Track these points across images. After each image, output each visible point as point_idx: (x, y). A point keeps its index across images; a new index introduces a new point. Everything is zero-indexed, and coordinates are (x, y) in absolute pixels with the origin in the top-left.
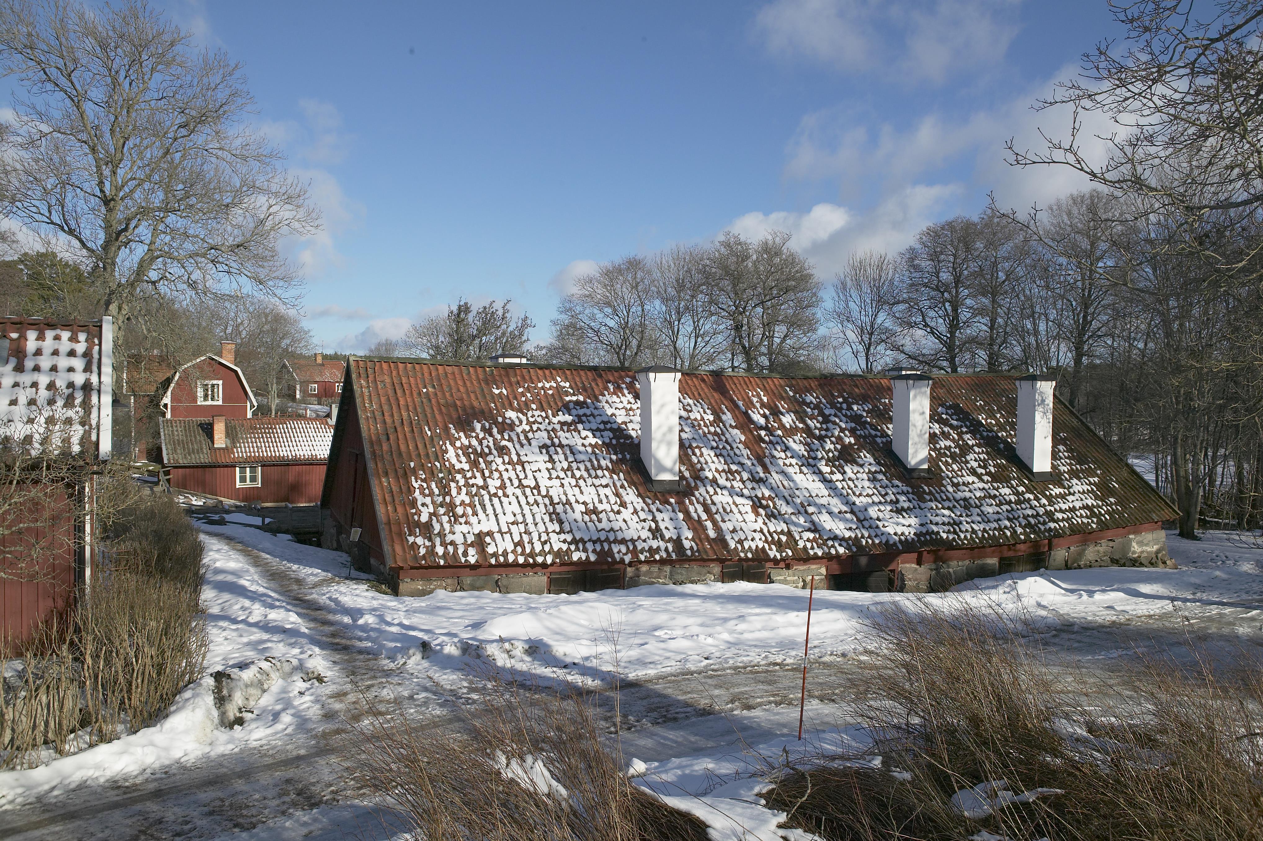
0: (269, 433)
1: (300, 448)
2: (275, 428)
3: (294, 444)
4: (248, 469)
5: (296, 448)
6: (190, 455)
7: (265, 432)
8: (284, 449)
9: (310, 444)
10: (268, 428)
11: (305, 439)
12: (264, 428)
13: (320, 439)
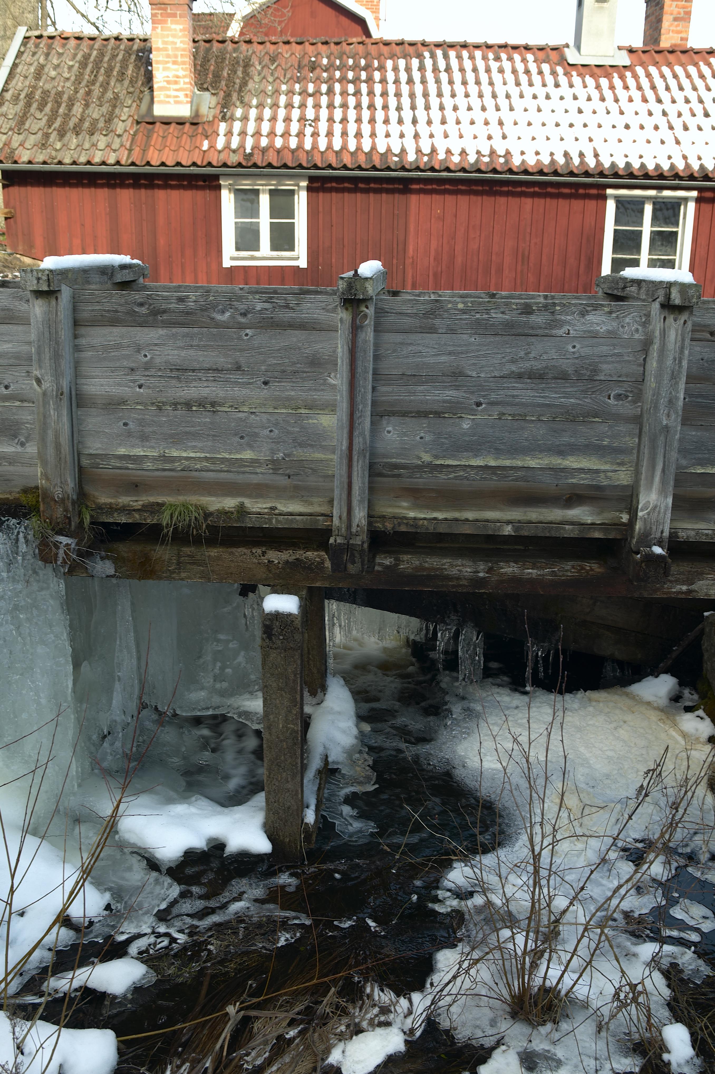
0: (356, 81)
1: (451, 127)
2: (382, 68)
3: (436, 114)
4: (264, 200)
5: (437, 128)
6: (62, 134)
7: (343, 79)
8: (394, 128)
9: (492, 115)
10: (356, 67)
11: (475, 102)
12: (343, 67)
13: (532, 105)
